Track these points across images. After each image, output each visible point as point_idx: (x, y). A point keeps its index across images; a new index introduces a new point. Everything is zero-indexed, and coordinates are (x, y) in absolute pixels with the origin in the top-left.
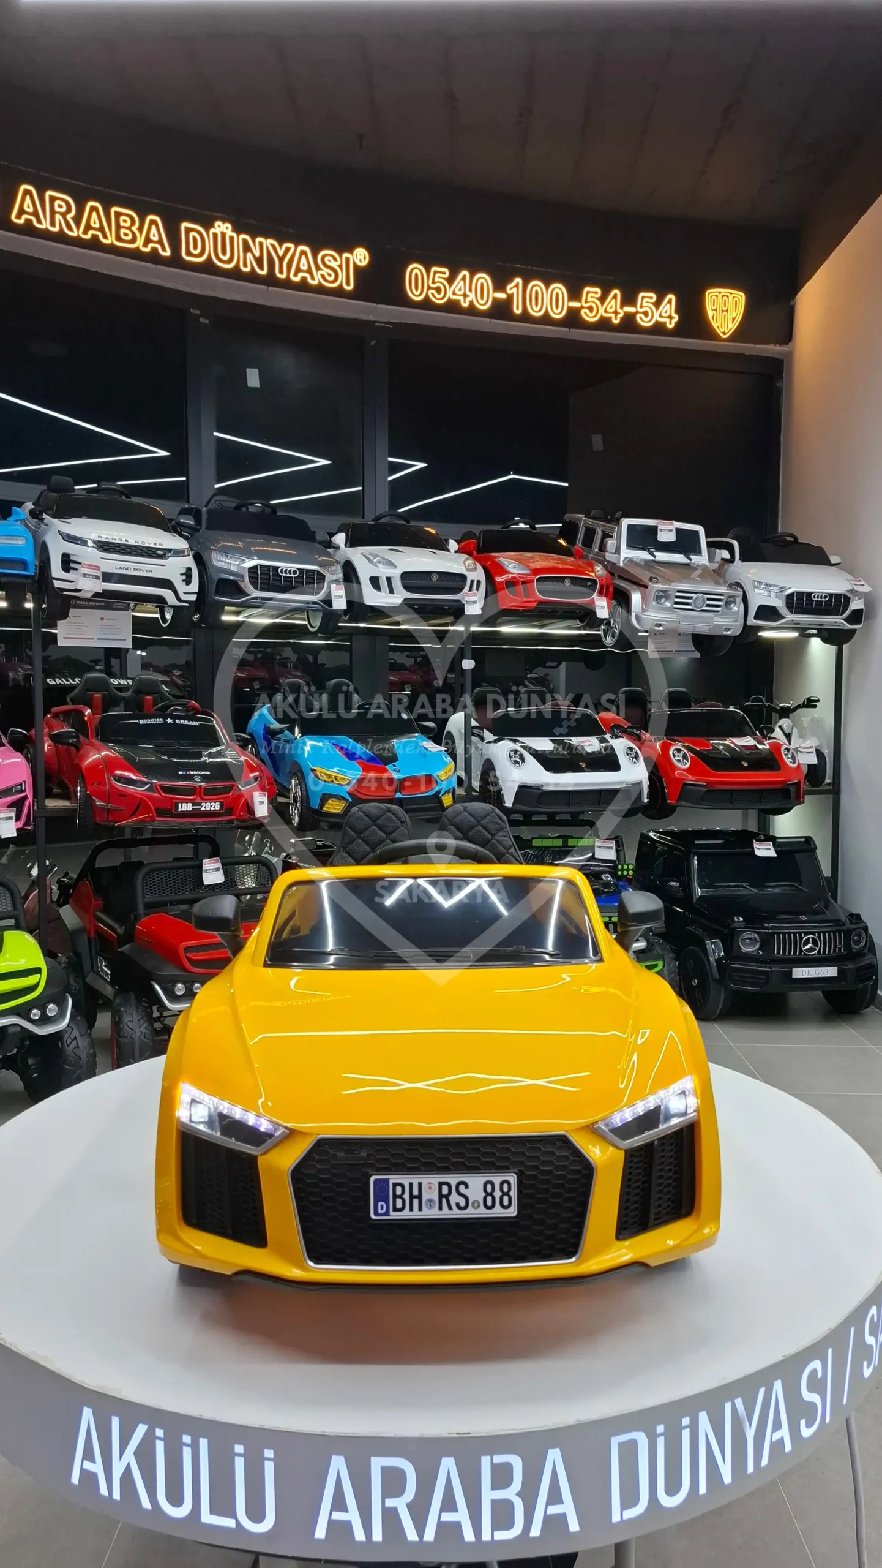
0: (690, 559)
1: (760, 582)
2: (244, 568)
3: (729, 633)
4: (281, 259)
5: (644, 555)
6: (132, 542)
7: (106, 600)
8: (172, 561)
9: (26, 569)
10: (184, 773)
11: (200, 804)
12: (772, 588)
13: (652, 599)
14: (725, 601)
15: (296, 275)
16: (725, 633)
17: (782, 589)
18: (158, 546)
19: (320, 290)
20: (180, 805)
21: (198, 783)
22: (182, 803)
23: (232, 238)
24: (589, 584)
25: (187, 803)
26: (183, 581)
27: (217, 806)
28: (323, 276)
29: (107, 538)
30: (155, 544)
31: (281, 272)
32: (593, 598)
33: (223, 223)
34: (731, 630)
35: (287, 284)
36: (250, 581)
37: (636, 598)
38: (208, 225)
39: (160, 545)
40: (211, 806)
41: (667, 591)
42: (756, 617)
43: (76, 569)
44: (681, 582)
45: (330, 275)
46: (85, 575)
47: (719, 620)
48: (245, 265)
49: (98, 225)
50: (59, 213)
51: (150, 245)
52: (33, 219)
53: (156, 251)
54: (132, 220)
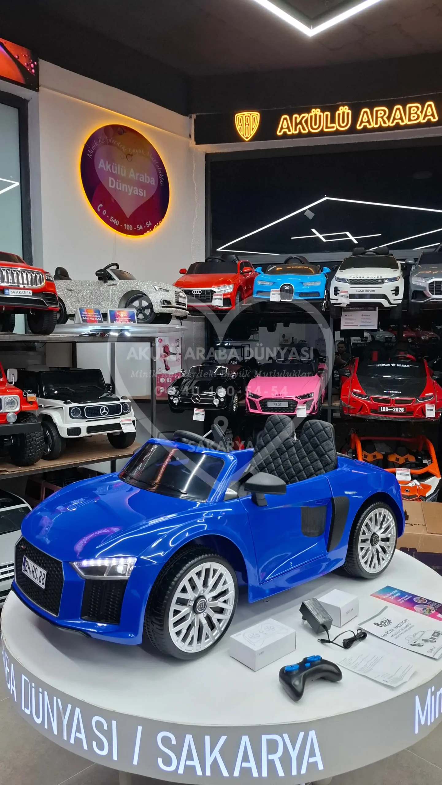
2: (427, 283)
6: (366, 278)
7: (352, 307)
8: (387, 284)
9: (319, 295)
10: (387, 392)
11: (392, 408)
18: (379, 278)
20: (381, 408)
21: (392, 397)
22: (382, 407)
25: (385, 407)
26: (393, 294)
27: (402, 410)
29: (354, 277)
30: (378, 277)
36: (429, 290)
39: (381, 277)
40: (399, 410)
43: (339, 294)
46: (342, 296)
49: (399, 117)
50: (380, 117)
51: (427, 118)
52: (367, 124)
53: (429, 120)
54: (418, 108)
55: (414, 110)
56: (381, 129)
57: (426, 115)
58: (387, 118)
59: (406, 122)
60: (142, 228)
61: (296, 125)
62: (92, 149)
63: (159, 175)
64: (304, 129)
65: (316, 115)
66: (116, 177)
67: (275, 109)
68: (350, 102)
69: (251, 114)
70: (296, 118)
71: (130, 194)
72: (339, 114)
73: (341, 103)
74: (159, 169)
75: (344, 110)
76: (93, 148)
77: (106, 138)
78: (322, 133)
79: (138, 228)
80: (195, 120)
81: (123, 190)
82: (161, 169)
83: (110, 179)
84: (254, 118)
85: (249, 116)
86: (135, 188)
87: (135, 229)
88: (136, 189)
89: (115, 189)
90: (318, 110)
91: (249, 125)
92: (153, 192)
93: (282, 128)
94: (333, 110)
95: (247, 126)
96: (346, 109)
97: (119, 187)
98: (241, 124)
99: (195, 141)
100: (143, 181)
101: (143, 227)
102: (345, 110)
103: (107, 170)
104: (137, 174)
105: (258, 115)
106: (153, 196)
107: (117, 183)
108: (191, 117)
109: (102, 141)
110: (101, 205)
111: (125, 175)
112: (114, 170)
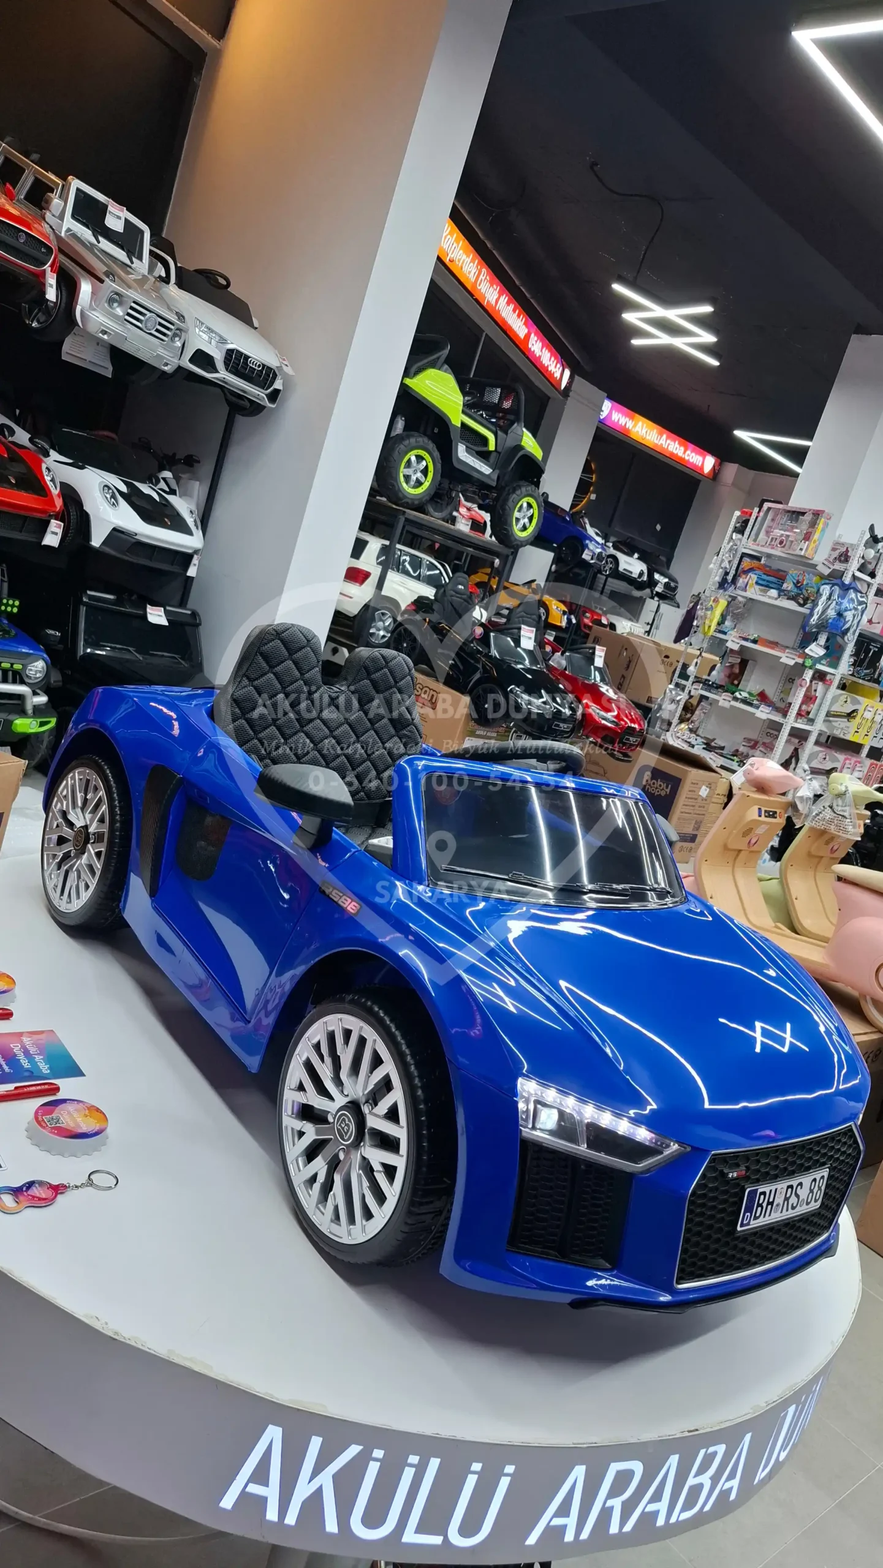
0: (132, 262)
1: (202, 324)
3: (166, 368)
5: (86, 234)
12: (214, 335)
13: (105, 299)
14: (173, 332)
16: (163, 367)
17: (223, 341)
24: (43, 250)
32: (45, 270)
34: (169, 367)
37: (86, 288)
41: (122, 296)
42: (191, 360)
44: (136, 290)
47: (161, 351)
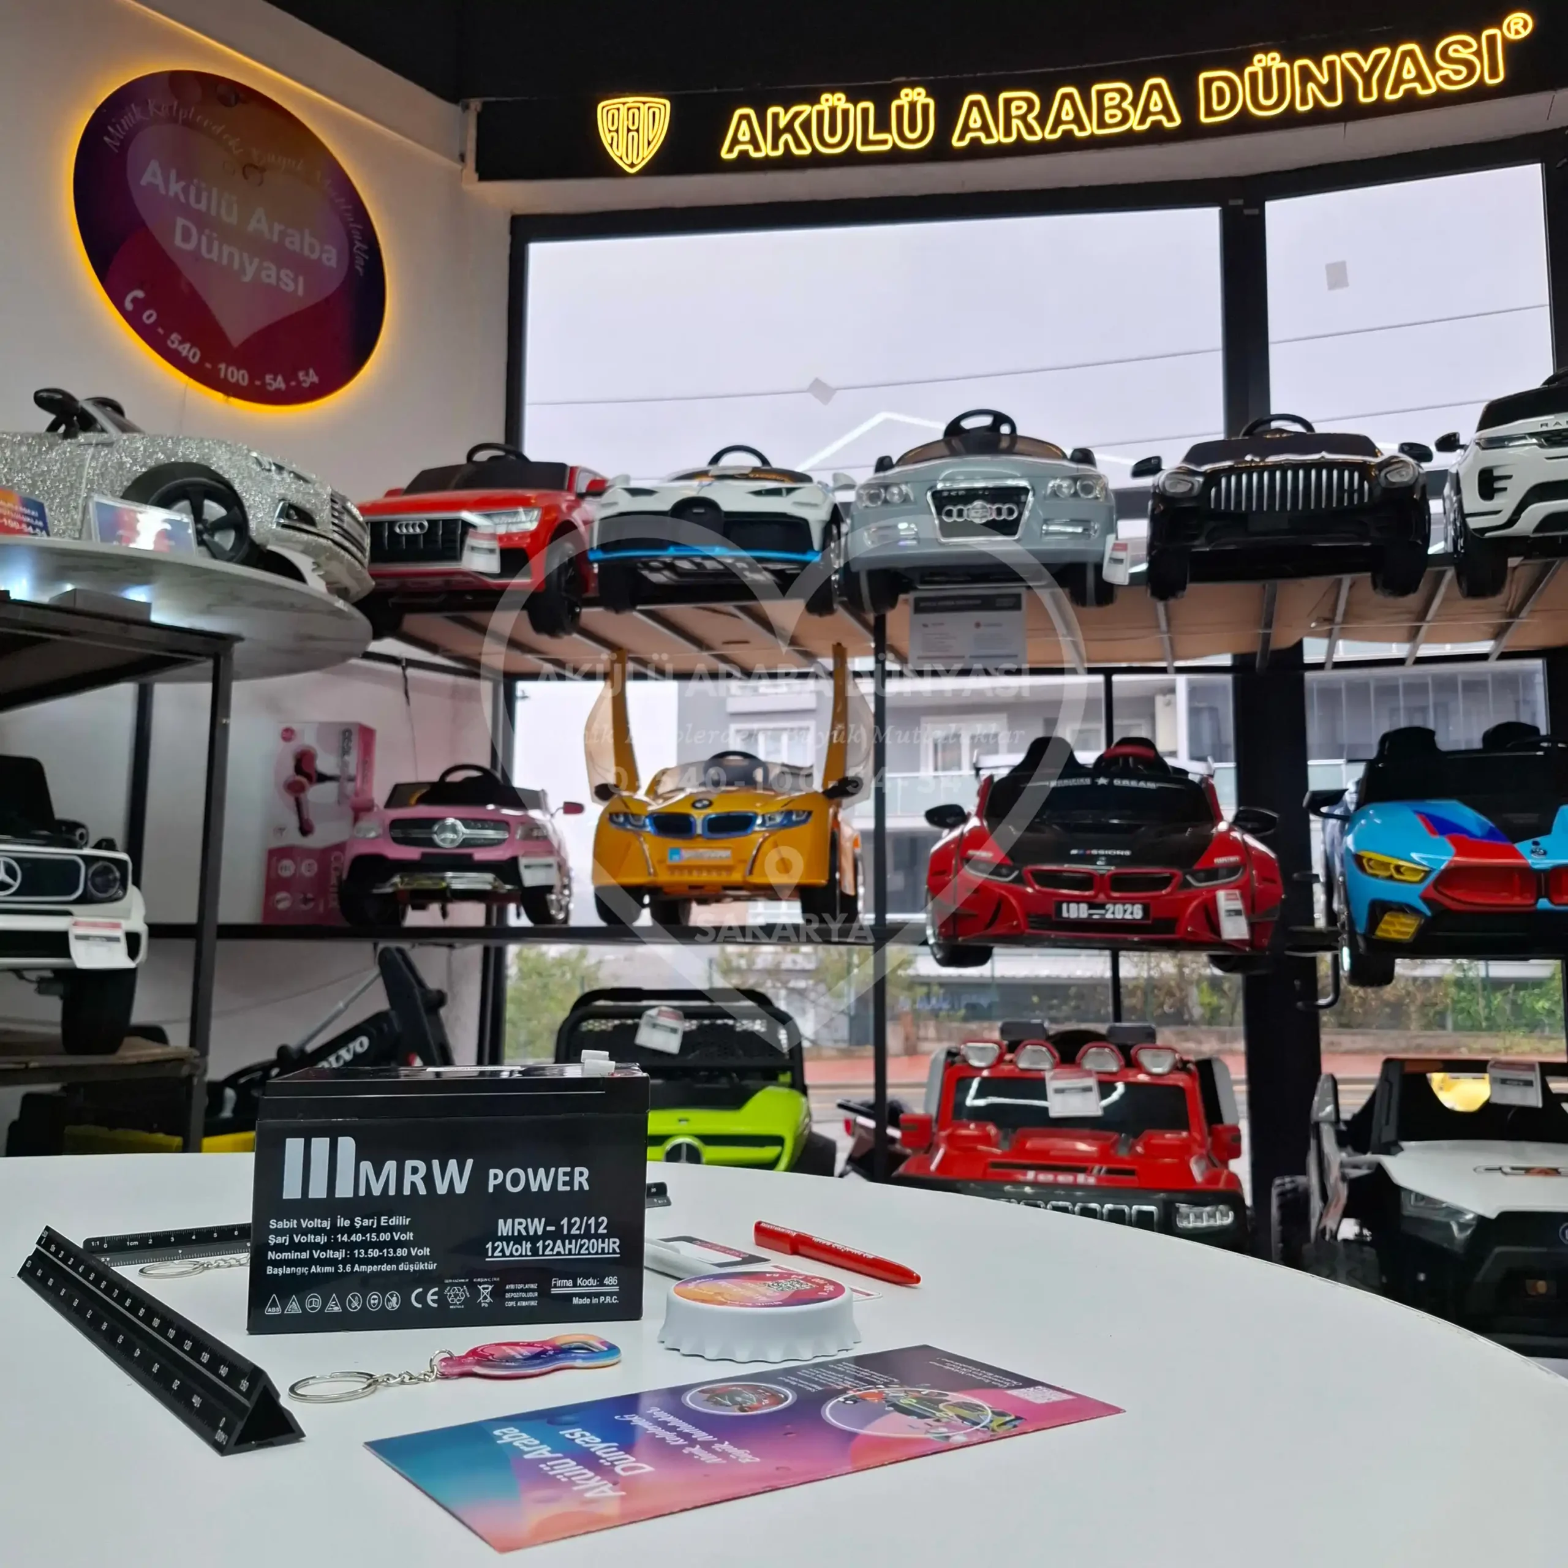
4: (1367, 77)
10: (1081, 851)
11: (1102, 906)
15: (1395, 90)
19: (1441, 100)
21: (1103, 869)
22: (1069, 904)
23: (1281, 73)
25: (1078, 904)
27: (1138, 912)
28: (1446, 79)
31: (1368, 92)
33: (1266, 53)
35: (1381, 109)
38: (1239, 63)
40: (1125, 911)
45: (1457, 72)
48: (1304, 101)
49: (1071, 116)
50: (1017, 117)
51: (1150, 120)
52: (982, 135)
53: (1157, 124)
54: (1123, 94)
55: (1112, 99)
56: (1020, 149)
57: (1146, 113)
58: (1037, 118)
59: (1092, 128)
60: (283, 386)
61: (777, 133)
62: (122, 126)
63: (352, 244)
64: (799, 145)
65: (833, 111)
66: (202, 221)
67: (715, 90)
68: (932, 78)
69: (644, 103)
70: (776, 116)
71: (247, 278)
72: (900, 109)
73: (903, 79)
74: (352, 225)
75: (914, 96)
76: (127, 121)
77: (176, 103)
78: (852, 158)
79: (270, 384)
80: (480, 116)
81: (225, 262)
82: (359, 227)
83: (180, 222)
84: (654, 113)
85: (639, 109)
86: (266, 264)
87: (258, 383)
88: (269, 268)
89: (196, 255)
90: (842, 96)
91: (637, 131)
92: (333, 285)
93: (735, 141)
94: (883, 98)
95: (631, 134)
96: (919, 94)
97: (210, 250)
98: (615, 128)
99: (478, 169)
100: (297, 247)
101: (287, 381)
102: (916, 98)
103: (171, 194)
104: (277, 227)
105: (665, 105)
106: (327, 300)
107: (204, 239)
108: (466, 107)
109: (159, 109)
110: (139, 294)
111: (233, 220)
112: (198, 201)
